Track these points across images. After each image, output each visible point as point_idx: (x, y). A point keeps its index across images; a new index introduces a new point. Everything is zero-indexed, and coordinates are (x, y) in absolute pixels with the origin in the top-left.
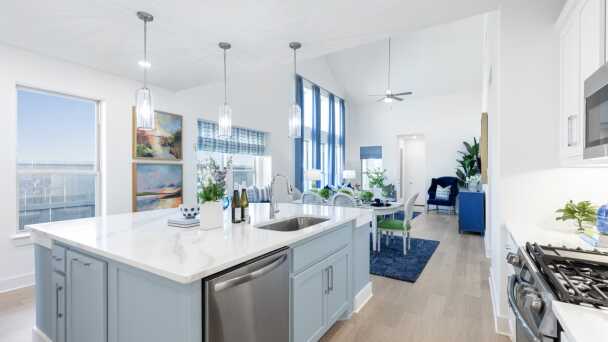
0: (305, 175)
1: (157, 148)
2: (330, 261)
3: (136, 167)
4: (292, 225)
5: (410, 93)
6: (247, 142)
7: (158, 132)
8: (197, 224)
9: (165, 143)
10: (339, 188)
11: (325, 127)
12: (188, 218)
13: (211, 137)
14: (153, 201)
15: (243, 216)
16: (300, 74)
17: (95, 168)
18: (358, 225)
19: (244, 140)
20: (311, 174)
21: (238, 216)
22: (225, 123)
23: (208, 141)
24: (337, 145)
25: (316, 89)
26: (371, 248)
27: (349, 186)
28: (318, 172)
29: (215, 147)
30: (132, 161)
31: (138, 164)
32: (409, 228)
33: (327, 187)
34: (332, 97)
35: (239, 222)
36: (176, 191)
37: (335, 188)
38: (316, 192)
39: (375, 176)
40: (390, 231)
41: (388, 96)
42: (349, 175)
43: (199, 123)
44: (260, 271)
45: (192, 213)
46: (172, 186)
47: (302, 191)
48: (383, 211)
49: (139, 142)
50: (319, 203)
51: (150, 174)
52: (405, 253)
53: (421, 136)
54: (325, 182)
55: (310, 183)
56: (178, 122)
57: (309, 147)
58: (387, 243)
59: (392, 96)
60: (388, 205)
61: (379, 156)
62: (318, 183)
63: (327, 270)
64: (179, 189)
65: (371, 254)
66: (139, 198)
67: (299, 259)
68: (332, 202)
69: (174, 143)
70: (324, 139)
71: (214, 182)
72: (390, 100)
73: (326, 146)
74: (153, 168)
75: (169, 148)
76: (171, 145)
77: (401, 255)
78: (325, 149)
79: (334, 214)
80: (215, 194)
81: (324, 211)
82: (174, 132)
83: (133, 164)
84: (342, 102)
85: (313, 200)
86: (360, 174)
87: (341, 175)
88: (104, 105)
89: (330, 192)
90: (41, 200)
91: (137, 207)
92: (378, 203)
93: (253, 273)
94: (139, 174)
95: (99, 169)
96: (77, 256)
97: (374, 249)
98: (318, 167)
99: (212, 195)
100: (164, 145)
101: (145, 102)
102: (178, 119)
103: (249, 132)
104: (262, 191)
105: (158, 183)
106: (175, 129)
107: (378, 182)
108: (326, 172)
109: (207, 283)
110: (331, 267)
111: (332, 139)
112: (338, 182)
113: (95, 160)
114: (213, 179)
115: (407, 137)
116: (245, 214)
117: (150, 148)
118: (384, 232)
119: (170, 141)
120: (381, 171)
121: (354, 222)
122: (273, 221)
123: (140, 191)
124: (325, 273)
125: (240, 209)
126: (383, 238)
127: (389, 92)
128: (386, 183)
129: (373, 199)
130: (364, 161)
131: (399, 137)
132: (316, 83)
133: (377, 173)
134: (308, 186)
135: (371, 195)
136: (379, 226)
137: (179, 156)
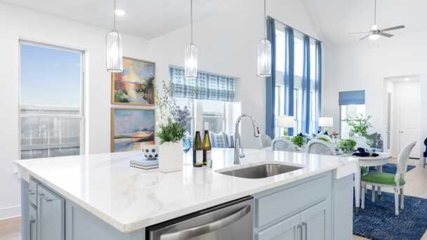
0: (276, 122)
1: (132, 94)
2: (303, 217)
3: (114, 112)
4: (260, 172)
5: (403, 27)
6: (216, 88)
7: (133, 79)
8: (156, 166)
9: (140, 89)
10: (314, 136)
11: (299, 71)
12: (149, 159)
13: (182, 83)
14: (128, 144)
15: (205, 160)
16: (273, 16)
17: (80, 112)
18: (338, 176)
19: (213, 86)
20: (283, 121)
21: (200, 160)
22: (191, 64)
23: (179, 86)
24: (312, 90)
25: (290, 31)
26: (354, 204)
27: (326, 133)
28: (291, 118)
29: (185, 93)
30: (111, 106)
31: (116, 109)
32: (402, 183)
33: (301, 135)
34: (307, 39)
35: (201, 166)
36: (149, 135)
37: (310, 136)
38: (288, 139)
39: (358, 124)
40: (376, 186)
41: (374, 32)
42: (326, 122)
43: (171, 70)
44: (219, 222)
45: (153, 154)
46: (145, 130)
47: (272, 137)
48: (368, 162)
49: (116, 89)
50: (292, 151)
51: (126, 118)
52: (397, 212)
53: (415, 78)
54: (298, 130)
55: (282, 130)
56: (151, 68)
57: (281, 92)
58: (373, 200)
59: (379, 32)
60: (375, 155)
61: (362, 102)
62: (290, 131)
63: (299, 226)
64: (152, 133)
65: (354, 211)
66: (116, 141)
67: (265, 212)
68: (307, 149)
69: (147, 89)
70: (298, 84)
71: (174, 121)
72: (377, 37)
73: (300, 91)
74: (129, 113)
75: (142, 94)
76: (144, 91)
77: (392, 214)
78: (299, 94)
79: (308, 163)
80: (175, 135)
81: (298, 158)
82: (148, 79)
83: (112, 109)
84: (318, 44)
85: (285, 147)
86: (339, 121)
87: (317, 123)
88: (87, 55)
89: (305, 139)
90: (42, 141)
91: (114, 148)
92: (362, 153)
93: (212, 225)
94: (117, 119)
95: (83, 114)
96: (44, 191)
97: (357, 205)
98: (291, 113)
99: (171, 135)
100: (138, 91)
101: (115, 44)
102: (151, 65)
103: (219, 78)
104: (232, 137)
105: (134, 128)
106: (148, 76)
107: (362, 130)
108: (300, 119)
109: (152, 233)
110: (305, 224)
111: (306, 84)
112: (313, 130)
113: (80, 106)
114: (172, 117)
115: (397, 80)
116: (207, 158)
117: (126, 94)
118: (369, 187)
119: (144, 88)
120: (364, 118)
121: (334, 172)
122: (238, 167)
123: (117, 134)
124: (298, 231)
125: (201, 152)
126: (368, 194)
127: (375, 28)
128: (370, 132)
129: (356, 148)
130: (344, 107)
131: (386, 79)
132: (290, 25)
133: (360, 120)
134: (279, 132)
135: (353, 143)
136: (362, 179)
137: (151, 102)
